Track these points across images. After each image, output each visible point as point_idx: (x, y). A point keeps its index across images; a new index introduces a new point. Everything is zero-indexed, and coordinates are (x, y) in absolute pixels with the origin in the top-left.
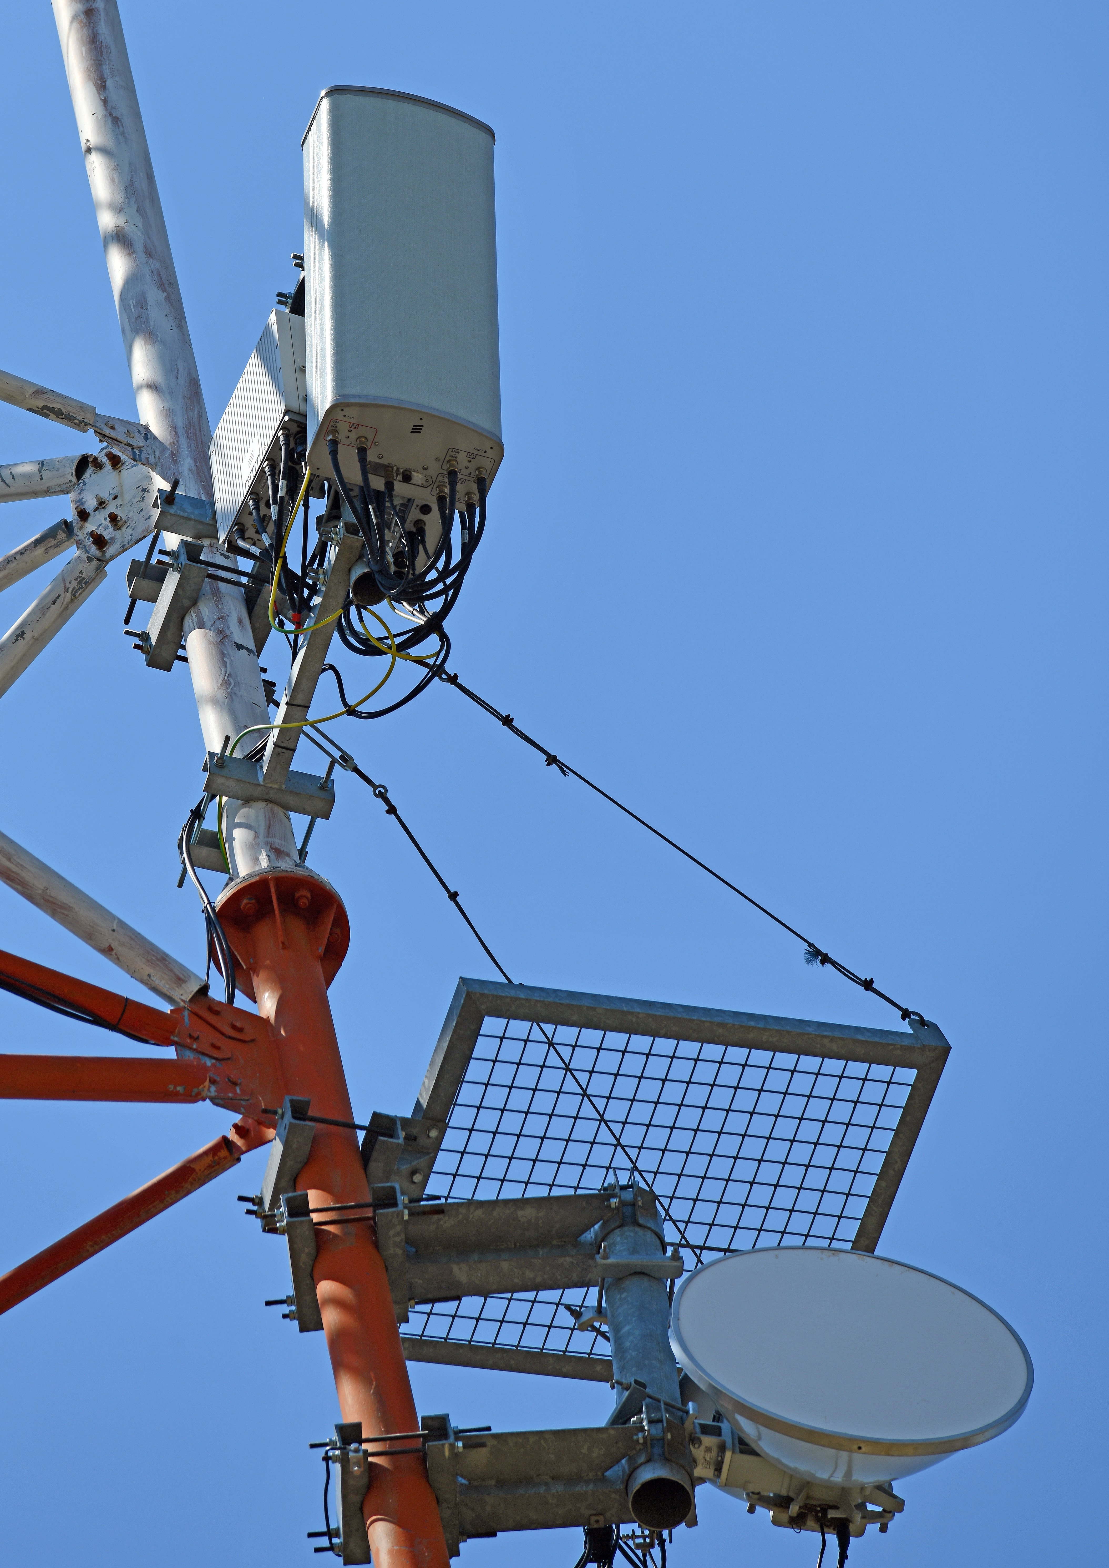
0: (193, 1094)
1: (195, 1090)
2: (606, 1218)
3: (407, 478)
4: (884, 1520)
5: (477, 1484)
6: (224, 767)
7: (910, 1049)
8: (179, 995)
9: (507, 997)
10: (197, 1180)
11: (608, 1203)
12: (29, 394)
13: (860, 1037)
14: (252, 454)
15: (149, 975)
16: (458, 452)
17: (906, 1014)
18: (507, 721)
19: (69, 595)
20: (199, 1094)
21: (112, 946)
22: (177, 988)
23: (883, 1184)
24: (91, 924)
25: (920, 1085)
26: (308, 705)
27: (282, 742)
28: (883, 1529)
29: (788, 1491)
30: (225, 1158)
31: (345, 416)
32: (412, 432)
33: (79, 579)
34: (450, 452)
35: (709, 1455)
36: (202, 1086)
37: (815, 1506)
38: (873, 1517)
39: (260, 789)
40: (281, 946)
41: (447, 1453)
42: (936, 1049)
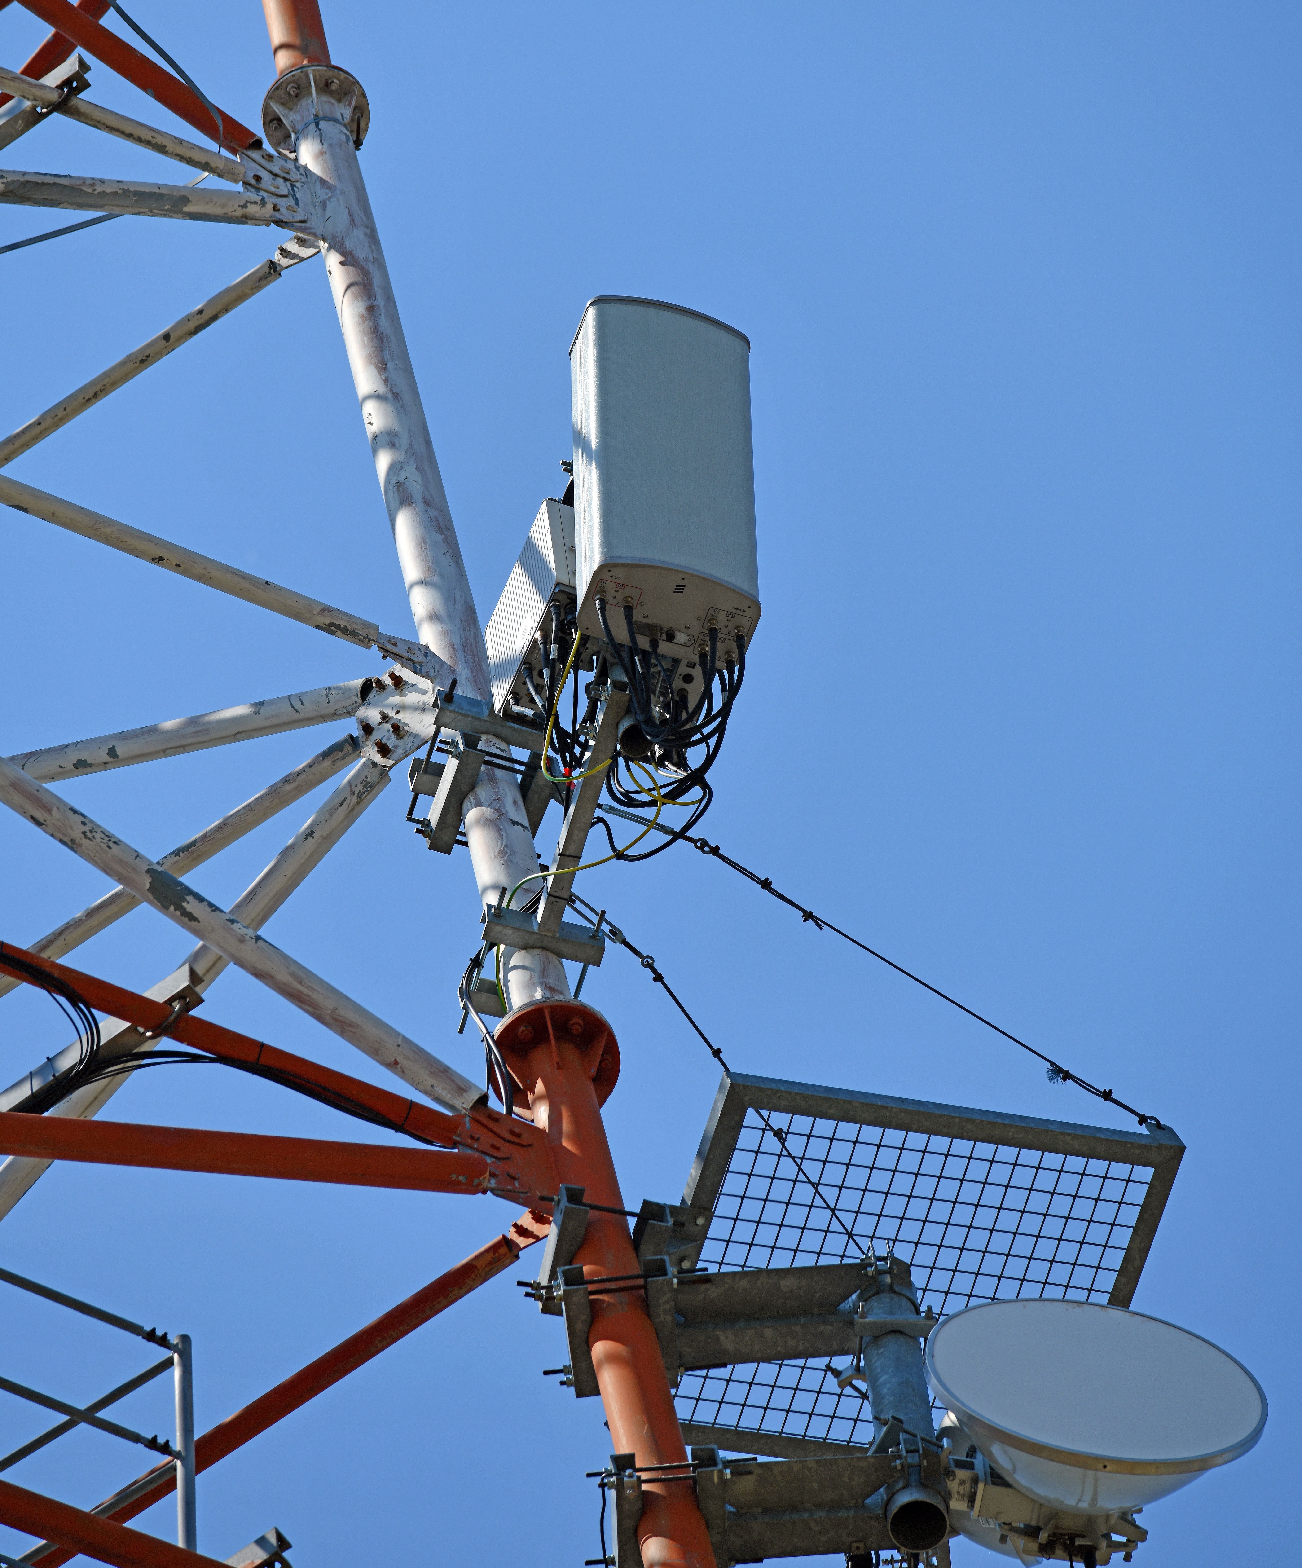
0: (475, 1184)
1: (476, 1181)
2: (863, 1287)
3: (671, 637)
4: (1128, 1549)
5: (744, 1511)
6: (501, 917)
7: (1147, 1148)
8: (461, 1104)
9: (768, 1089)
10: (479, 1276)
11: (865, 1271)
12: (317, 611)
13: (1100, 1136)
14: (525, 628)
15: (432, 1086)
16: (718, 612)
17: (1143, 1120)
18: (766, 884)
19: (355, 798)
20: (480, 1184)
21: (398, 1060)
22: (458, 1097)
23: (1123, 1280)
24: (378, 1040)
25: (1157, 1183)
26: (579, 855)
27: (556, 892)
28: (1128, 1558)
29: (1038, 1521)
30: (505, 1255)
31: (612, 577)
32: (675, 592)
33: (364, 783)
34: (711, 612)
35: (963, 1488)
36: (482, 1177)
37: (1064, 1535)
38: (1118, 1546)
39: (535, 937)
40: (556, 1066)
41: (716, 1480)
42: (1172, 1148)
